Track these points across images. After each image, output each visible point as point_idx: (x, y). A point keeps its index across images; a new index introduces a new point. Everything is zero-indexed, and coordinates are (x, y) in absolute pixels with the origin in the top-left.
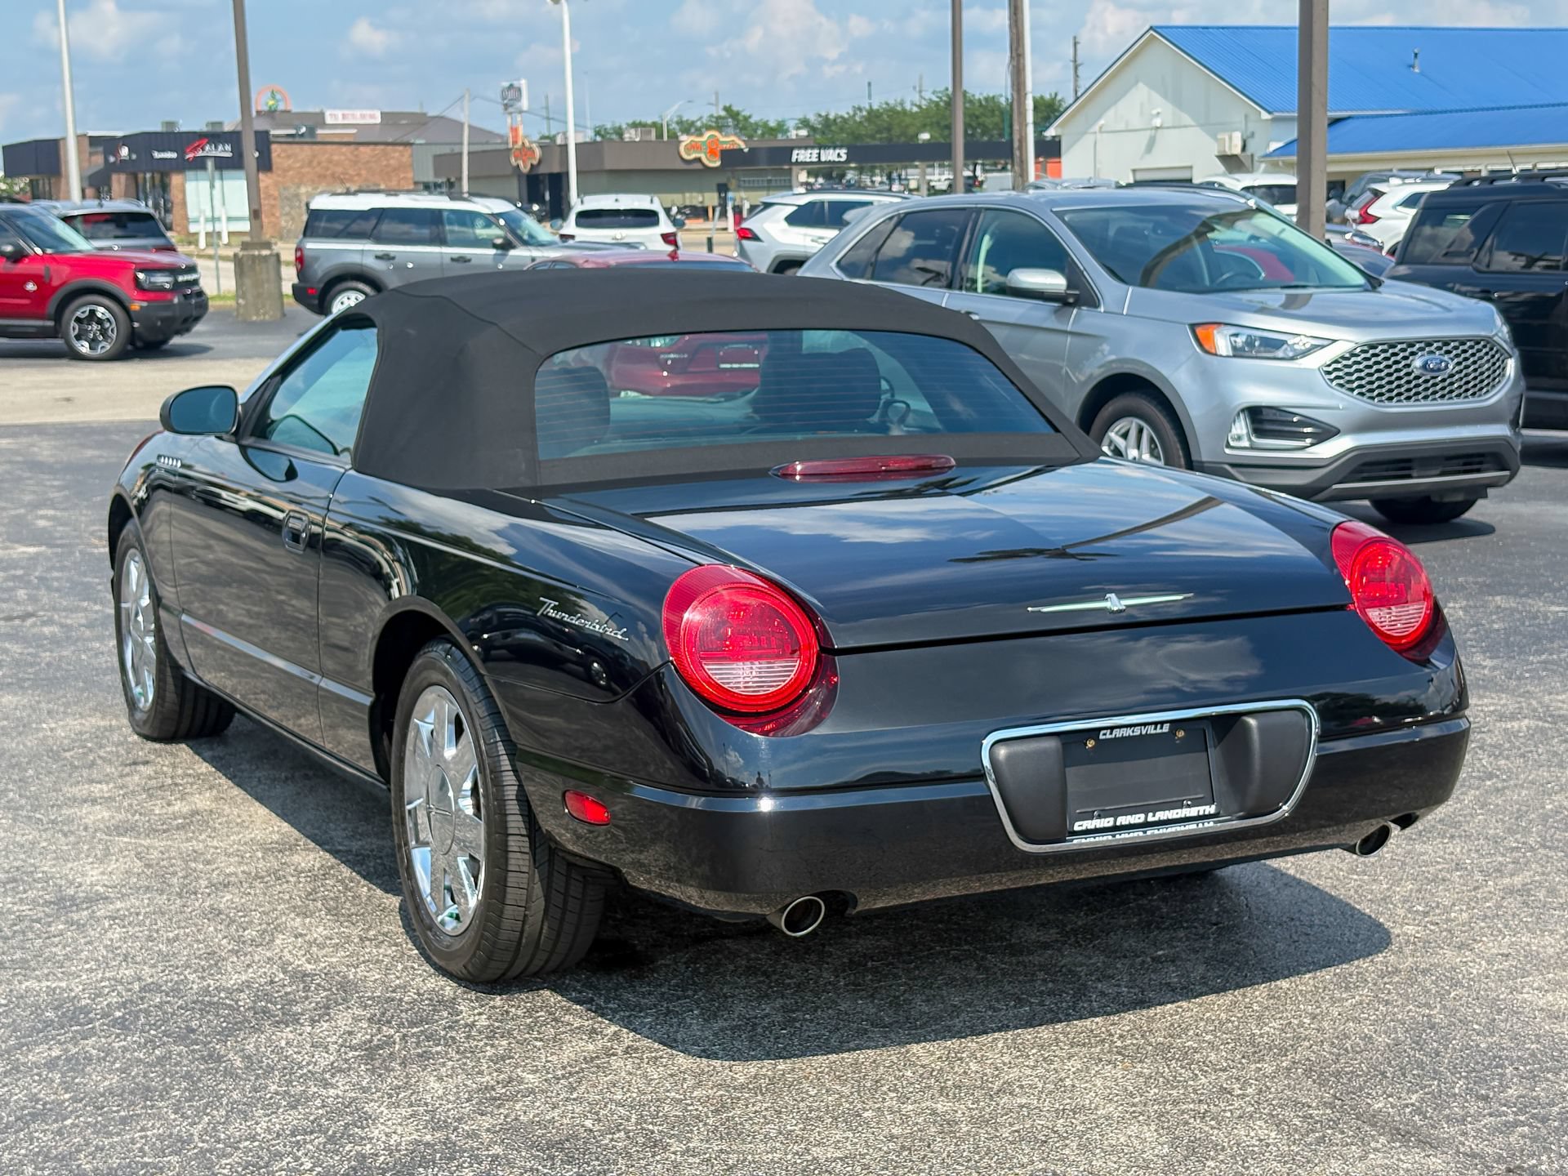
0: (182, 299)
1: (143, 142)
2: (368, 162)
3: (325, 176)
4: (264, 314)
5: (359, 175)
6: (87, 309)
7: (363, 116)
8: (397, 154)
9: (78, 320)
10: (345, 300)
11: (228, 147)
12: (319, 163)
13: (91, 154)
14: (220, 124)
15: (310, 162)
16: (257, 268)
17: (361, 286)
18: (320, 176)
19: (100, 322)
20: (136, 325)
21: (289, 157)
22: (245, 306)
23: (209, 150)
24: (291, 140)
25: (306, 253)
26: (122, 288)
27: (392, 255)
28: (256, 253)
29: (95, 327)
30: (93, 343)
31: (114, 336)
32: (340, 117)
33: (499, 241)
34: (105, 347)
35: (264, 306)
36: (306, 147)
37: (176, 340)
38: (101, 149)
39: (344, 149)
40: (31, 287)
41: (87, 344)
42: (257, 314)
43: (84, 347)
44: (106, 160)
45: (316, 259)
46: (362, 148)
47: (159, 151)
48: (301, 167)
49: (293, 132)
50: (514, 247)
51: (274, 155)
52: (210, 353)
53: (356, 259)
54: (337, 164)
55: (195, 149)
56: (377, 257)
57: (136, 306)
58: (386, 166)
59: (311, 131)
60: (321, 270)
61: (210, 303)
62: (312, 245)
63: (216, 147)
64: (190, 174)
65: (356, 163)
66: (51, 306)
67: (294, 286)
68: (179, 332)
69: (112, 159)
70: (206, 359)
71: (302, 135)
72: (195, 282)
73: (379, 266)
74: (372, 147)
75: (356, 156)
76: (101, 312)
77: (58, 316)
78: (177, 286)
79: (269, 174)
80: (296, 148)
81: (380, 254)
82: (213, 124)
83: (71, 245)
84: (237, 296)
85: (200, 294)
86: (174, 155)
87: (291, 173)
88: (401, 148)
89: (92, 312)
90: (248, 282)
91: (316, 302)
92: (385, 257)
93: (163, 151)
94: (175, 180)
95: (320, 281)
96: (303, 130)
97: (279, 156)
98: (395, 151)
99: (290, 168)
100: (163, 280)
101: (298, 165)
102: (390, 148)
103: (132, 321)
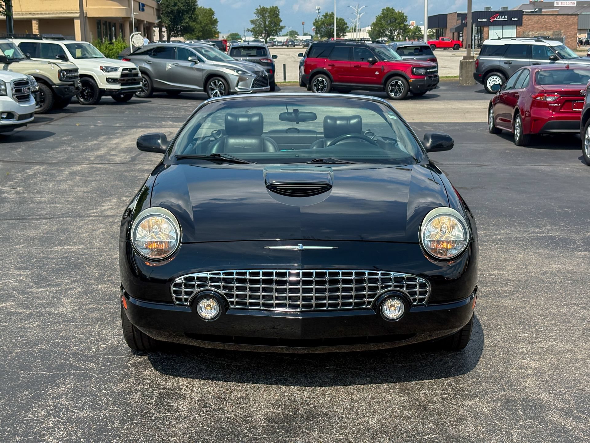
0: (428, 78)
1: (477, 15)
2: (560, 22)
3: (543, 28)
4: (468, 83)
5: (556, 27)
6: (395, 81)
7: (570, 3)
8: (572, 19)
9: (392, 85)
10: (492, 79)
11: (506, 17)
12: (541, 22)
13: (457, 20)
14: (507, 8)
15: (538, 22)
16: (467, 66)
17: (498, 74)
18: (540, 28)
19: (399, 86)
20: (411, 87)
21: (529, 20)
22: (462, 80)
23: (499, 18)
24: (532, 13)
25: (480, 61)
26: (408, 74)
27: (511, 62)
28: (468, 60)
29: (397, 88)
30: (396, 93)
31: (403, 91)
32: (560, 3)
33: (552, 57)
34: (399, 95)
35: (469, 80)
36: (536, 16)
37: (428, 93)
38: (461, 18)
39: (551, 17)
40: (377, 73)
41: (393, 94)
42: (466, 83)
43: (392, 95)
44: (462, 22)
45: (483, 63)
46: (558, 17)
47: (480, 19)
48: (534, 24)
49: (533, 10)
50: (558, 60)
51: (524, 19)
52: (439, 97)
53: (497, 63)
54: (548, 23)
55: (494, 18)
56: (505, 63)
57: (411, 80)
58: (568, 23)
59: (540, 10)
60: (484, 68)
61: (440, 79)
62: (482, 58)
63: (502, 17)
64: (491, 27)
65: (555, 22)
66: (383, 81)
67: (474, 74)
68: (431, 90)
69: (464, 22)
70: (437, 100)
71: (536, 12)
72: (437, 72)
73: (506, 66)
74: (562, 16)
75: (556, 20)
76: (400, 82)
77: (385, 84)
78: (427, 73)
79: (521, 27)
80: (532, 17)
81: (506, 62)
82: (504, 8)
83: (396, 58)
84: (460, 76)
85: (437, 76)
86: (486, 20)
87: (529, 26)
88: (574, 16)
89: (397, 82)
90: (464, 71)
91: (481, 79)
92: (508, 63)
93: (482, 19)
94: (486, 29)
95: (483, 72)
96: (537, 9)
97: (525, 20)
98: (571, 18)
99: (529, 24)
100: (422, 71)
101: (532, 23)
102: (569, 16)
103: (409, 86)
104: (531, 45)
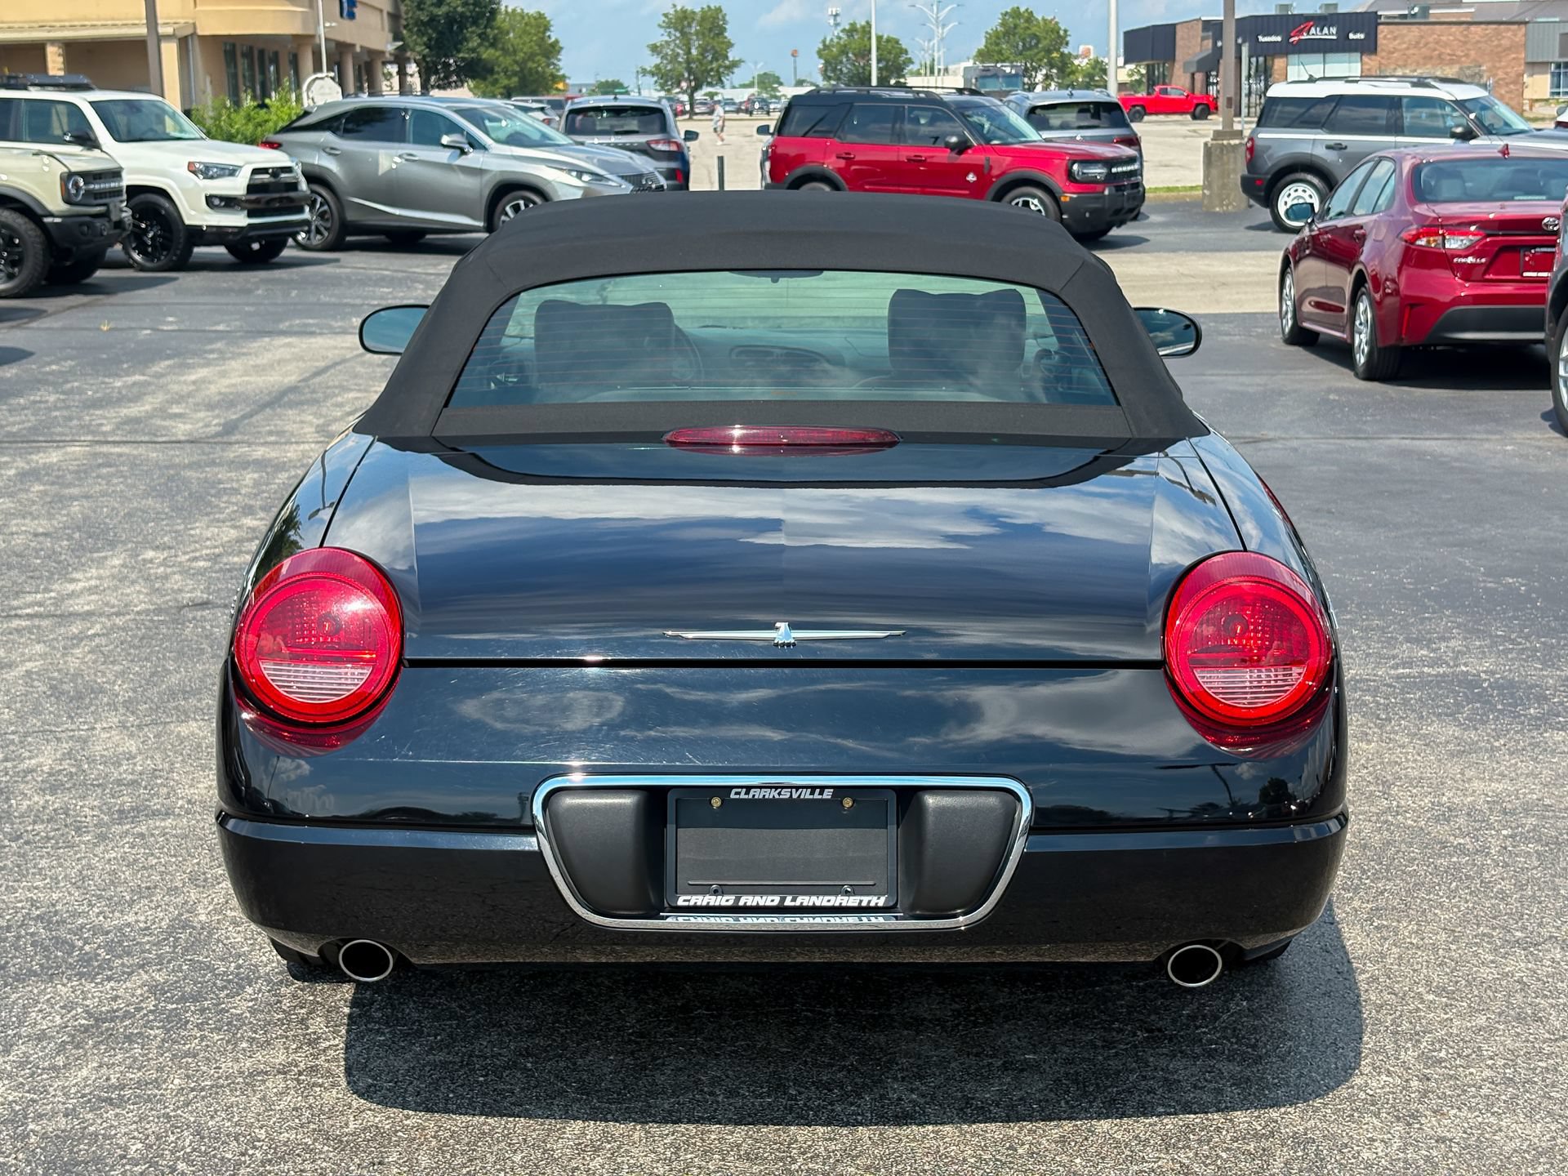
0: (1114, 190)
1: (1251, 27)
2: (1478, 42)
3: (1431, 58)
4: (1227, 206)
5: (1467, 56)
6: (1021, 200)
8: (1509, 34)
10: (1292, 192)
11: (1334, 30)
12: (1426, 44)
13: (1203, 39)
14: (1335, 5)
15: (1418, 43)
16: (1225, 158)
17: (1310, 177)
18: (1425, 58)
20: (1065, 217)
21: (1395, 38)
22: (1210, 196)
23: (1315, 33)
24: (1403, 20)
25: (1258, 143)
26: (1057, 181)
27: (1344, 144)
28: (1225, 142)
33: (1459, 130)
35: (1228, 196)
36: (1414, 28)
37: (1115, 232)
38: (1210, 33)
39: (1454, 28)
40: (971, 178)
42: (1221, 205)
44: (1215, 44)
45: (1267, 148)
46: (1473, 28)
47: (1264, 36)
48: (1408, 49)
49: (1406, 12)
50: (1475, 137)
51: (1380, 36)
52: (1145, 244)
53: (1307, 149)
54: (1446, 45)
55: (1300, 32)
56: (1329, 147)
57: (1067, 197)
58: (1499, 46)
59: (1425, 11)
60: (1270, 162)
62: (1265, 135)
63: (1322, 30)
64: (1293, 58)
65: (1465, 43)
67: (1245, 181)
68: (1120, 224)
69: (1219, 44)
70: (1139, 252)
71: (1414, 15)
72: (1138, 173)
73: (1330, 157)
74: (1483, 26)
75: (1466, 36)
76: (1035, 204)
78: (1110, 178)
79: (1373, 57)
80: (1404, 29)
81: (1332, 143)
82: (1327, 6)
83: (1024, 136)
84: (1204, 187)
85: (1137, 185)
86: (1279, 39)
87: (1396, 55)
88: (1515, 27)
89: (1026, 204)
90: (1214, 172)
91: (1262, 194)
92: (1338, 147)
93: (1271, 35)
94: (1279, 63)
95: (1266, 173)
96: (1416, 10)
97: (1385, 37)
98: (1509, 30)
99: (1396, 50)
100: (1098, 171)
101: (1404, 46)
102: (1502, 27)
103: (1062, 214)
104: (1400, 98)
